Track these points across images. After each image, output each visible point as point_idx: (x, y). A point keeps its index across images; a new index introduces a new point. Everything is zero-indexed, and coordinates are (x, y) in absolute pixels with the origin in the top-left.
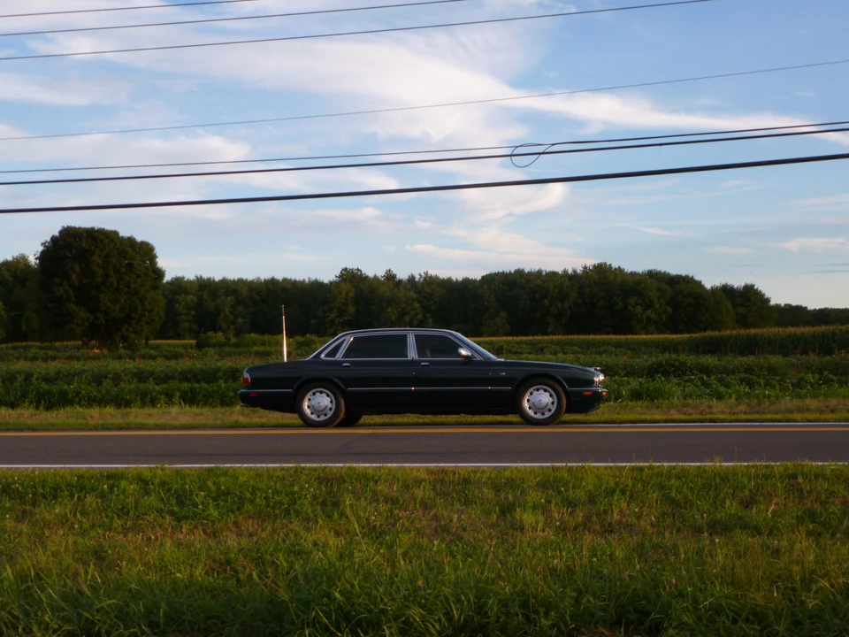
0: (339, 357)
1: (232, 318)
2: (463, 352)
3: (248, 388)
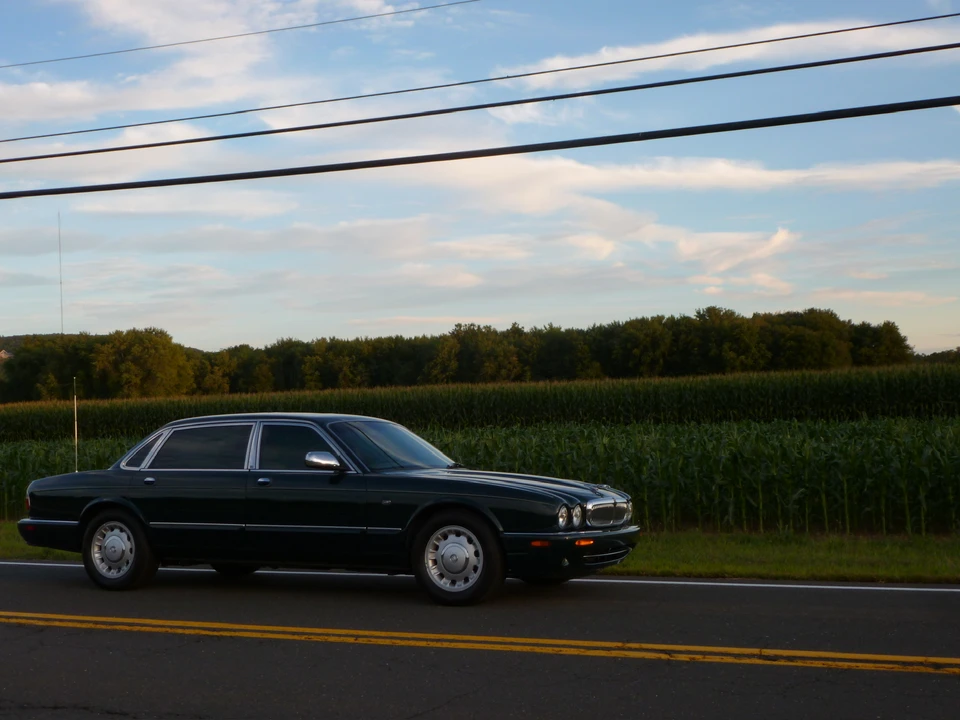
0: (145, 465)
1: (351, 376)
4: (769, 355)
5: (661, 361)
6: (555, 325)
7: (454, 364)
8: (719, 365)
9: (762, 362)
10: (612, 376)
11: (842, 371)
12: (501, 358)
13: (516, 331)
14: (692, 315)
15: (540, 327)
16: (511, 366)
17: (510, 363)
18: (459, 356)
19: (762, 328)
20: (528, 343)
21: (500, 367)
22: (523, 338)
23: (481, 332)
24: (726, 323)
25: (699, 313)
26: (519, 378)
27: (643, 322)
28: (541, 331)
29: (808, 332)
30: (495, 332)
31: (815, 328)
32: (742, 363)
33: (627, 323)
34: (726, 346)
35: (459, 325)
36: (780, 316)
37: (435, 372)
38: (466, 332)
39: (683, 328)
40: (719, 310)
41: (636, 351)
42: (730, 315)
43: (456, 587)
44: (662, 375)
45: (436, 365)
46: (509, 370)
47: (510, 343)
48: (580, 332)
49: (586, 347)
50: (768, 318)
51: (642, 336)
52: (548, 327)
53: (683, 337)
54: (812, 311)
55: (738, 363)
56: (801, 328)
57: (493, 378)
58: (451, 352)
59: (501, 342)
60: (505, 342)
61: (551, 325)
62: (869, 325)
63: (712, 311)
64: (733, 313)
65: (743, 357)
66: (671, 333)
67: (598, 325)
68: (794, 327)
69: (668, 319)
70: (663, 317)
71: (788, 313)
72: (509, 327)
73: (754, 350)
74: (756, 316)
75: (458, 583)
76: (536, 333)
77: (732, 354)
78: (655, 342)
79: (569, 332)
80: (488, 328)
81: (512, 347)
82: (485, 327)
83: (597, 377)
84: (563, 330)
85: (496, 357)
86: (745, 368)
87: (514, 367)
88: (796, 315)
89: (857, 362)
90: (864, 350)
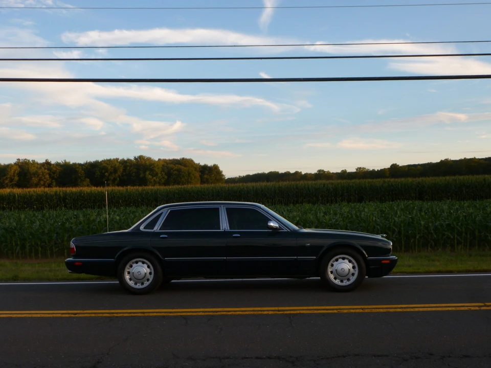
0: (157, 228)
2: (272, 224)
3: (75, 257)
4: (166, 177)
5: (118, 179)
6: (67, 161)
7: (16, 178)
8: (143, 182)
9: (163, 181)
10: (94, 186)
11: (196, 185)
12: (41, 176)
13: (47, 164)
14: (132, 158)
15: (60, 161)
16: (45, 180)
17: (45, 178)
18: (20, 174)
19: (163, 165)
20: (54, 169)
21: (40, 180)
22: (52, 166)
23: (31, 163)
24: (147, 162)
25: (135, 157)
26: (49, 186)
27: (110, 160)
28: (60, 163)
29: (183, 167)
30: (38, 163)
31: (185, 166)
32: (154, 180)
33: (102, 161)
34: (147, 173)
35: (19, 160)
36: (170, 160)
37: (7, 182)
38: (22, 163)
39: (128, 164)
40: (145, 157)
41: (106, 174)
42: (149, 159)
43: (344, 283)
44: (118, 185)
45: (7, 178)
46: (45, 182)
47: (45, 169)
48: (80, 165)
49: (83, 171)
50: (165, 161)
51: (109, 167)
52: (63, 161)
53: (128, 168)
54: (183, 159)
55: (152, 181)
56: (180, 166)
57: (36, 185)
58: (15, 172)
59: (41, 168)
60: (43, 168)
61: (65, 161)
62: (207, 166)
63: (141, 157)
64: (150, 158)
65: (155, 178)
66: (123, 166)
67: (88, 161)
68: (177, 165)
69: (121, 160)
70: (118, 159)
71: (174, 159)
72: (44, 161)
73: (159, 175)
74: (159, 160)
75: (344, 281)
76: (58, 164)
77: (150, 177)
78: (115, 170)
79: (75, 164)
80: (34, 161)
81: (46, 171)
82: (32, 161)
83: (88, 186)
84: (71, 163)
85: (38, 176)
86: (155, 183)
87: (47, 180)
88: (177, 160)
89: (202, 182)
90: (205, 176)
